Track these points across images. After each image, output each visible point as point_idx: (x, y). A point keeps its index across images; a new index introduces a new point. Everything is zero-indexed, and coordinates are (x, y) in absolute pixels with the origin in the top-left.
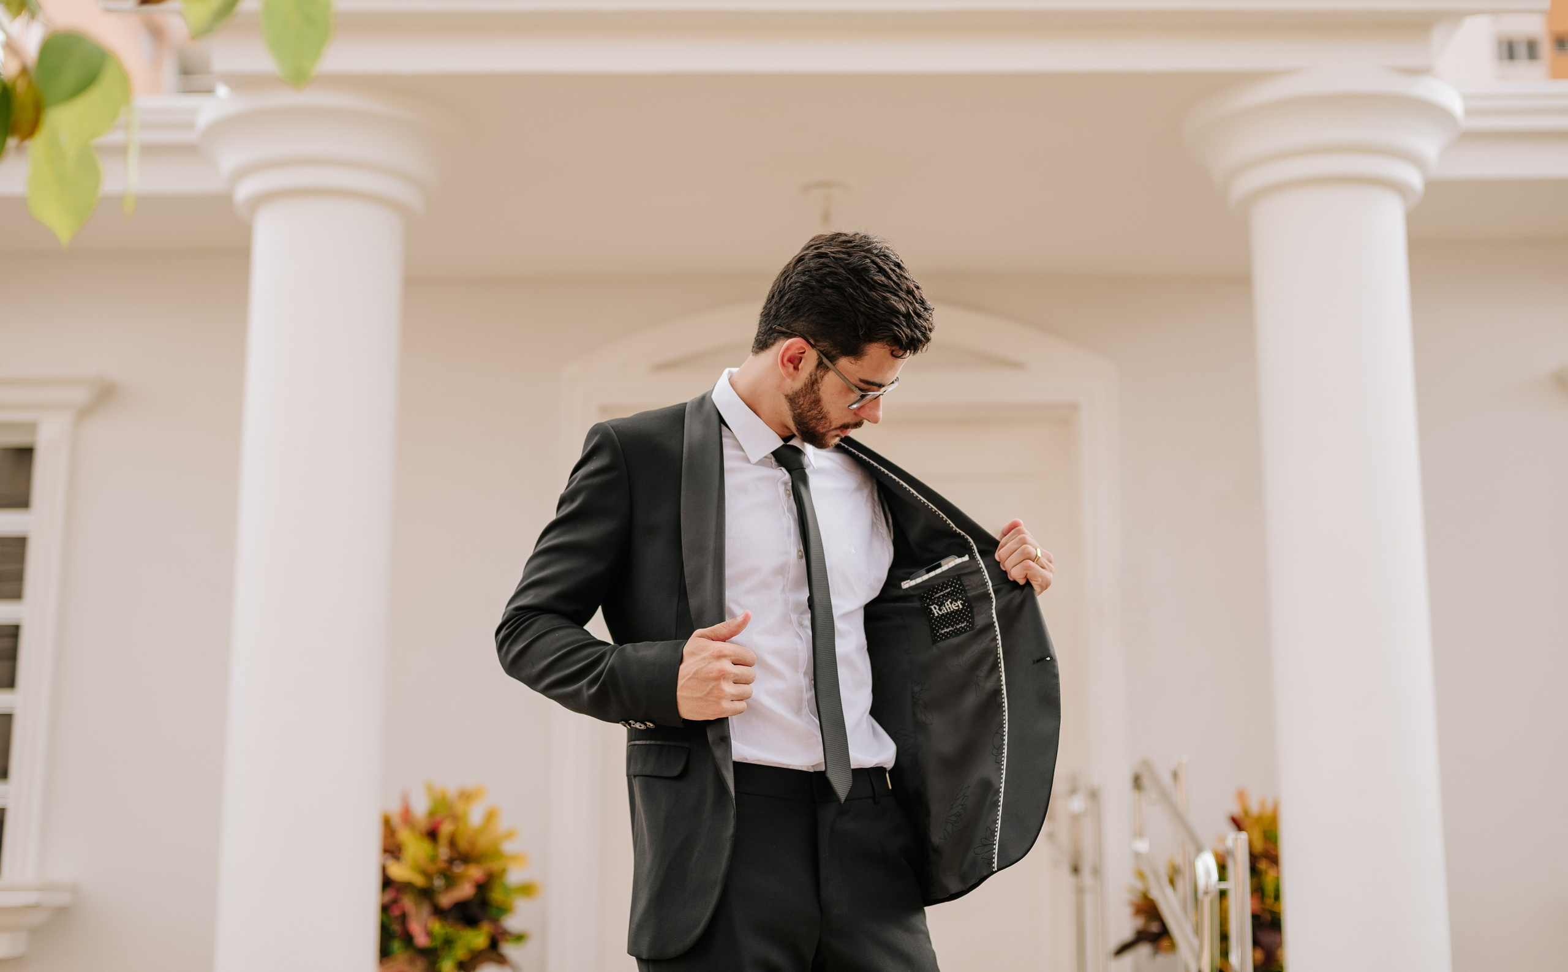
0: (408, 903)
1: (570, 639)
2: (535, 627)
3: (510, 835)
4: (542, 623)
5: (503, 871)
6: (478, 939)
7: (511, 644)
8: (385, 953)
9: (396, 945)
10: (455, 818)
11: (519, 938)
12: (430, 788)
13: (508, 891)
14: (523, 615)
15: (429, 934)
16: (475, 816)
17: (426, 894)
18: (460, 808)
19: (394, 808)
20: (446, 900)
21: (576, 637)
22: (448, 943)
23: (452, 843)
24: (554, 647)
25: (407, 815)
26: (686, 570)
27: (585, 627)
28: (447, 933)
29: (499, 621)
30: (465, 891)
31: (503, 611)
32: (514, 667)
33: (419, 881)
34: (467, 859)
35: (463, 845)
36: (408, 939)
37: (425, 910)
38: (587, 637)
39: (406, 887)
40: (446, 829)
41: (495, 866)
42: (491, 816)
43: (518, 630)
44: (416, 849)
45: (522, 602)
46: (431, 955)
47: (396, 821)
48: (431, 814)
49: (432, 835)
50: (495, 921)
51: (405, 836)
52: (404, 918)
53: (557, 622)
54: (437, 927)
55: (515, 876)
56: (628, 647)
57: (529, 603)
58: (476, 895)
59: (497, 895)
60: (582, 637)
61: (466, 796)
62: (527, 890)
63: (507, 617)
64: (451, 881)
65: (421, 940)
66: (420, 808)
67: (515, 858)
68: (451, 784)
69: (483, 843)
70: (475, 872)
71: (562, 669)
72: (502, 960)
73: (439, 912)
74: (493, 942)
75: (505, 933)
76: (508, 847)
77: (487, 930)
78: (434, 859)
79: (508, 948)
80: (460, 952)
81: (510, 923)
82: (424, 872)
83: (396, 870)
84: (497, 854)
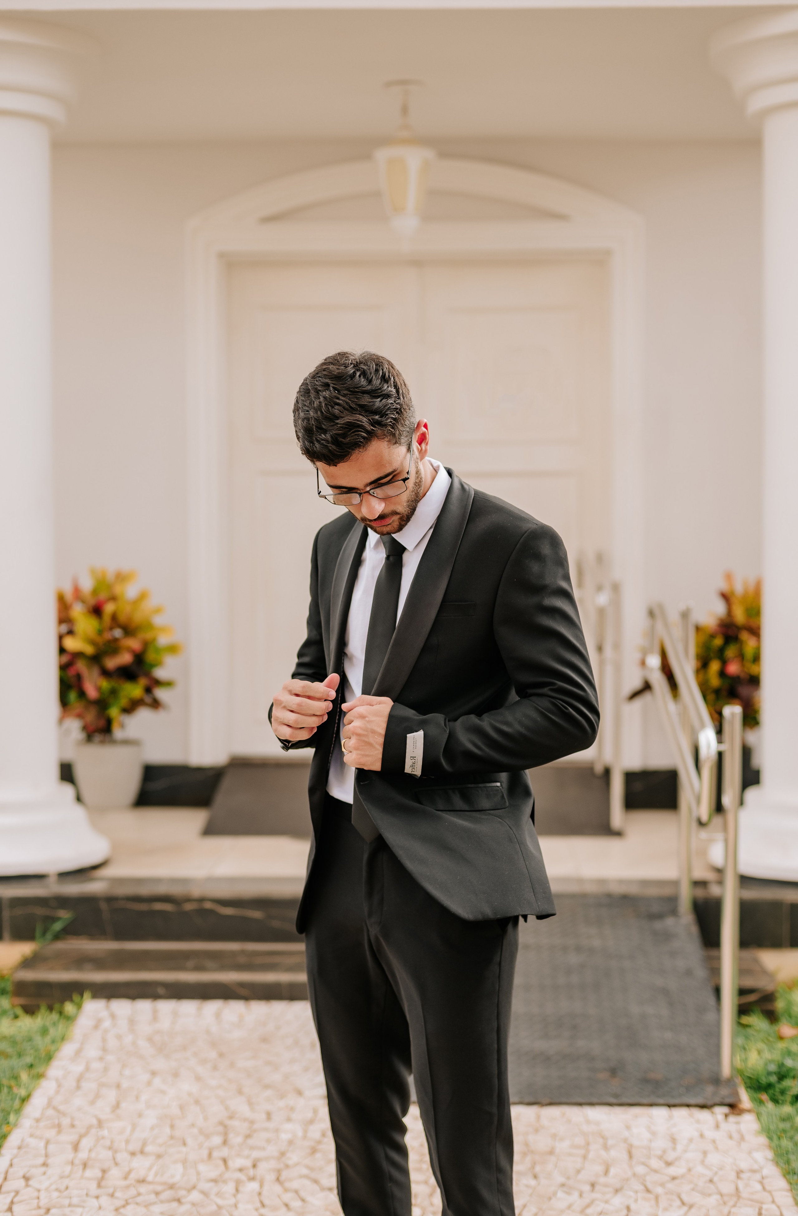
0: (81, 666)
3: (158, 610)
5: (155, 638)
6: (135, 690)
8: (64, 702)
9: (72, 696)
10: (113, 598)
11: (168, 684)
12: (93, 572)
13: (158, 650)
15: (99, 689)
16: (131, 591)
17: (96, 659)
18: (118, 590)
19: (66, 586)
20: (111, 663)
22: (114, 692)
23: (114, 617)
25: (77, 592)
28: (112, 687)
30: (125, 658)
33: (89, 650)
34: (128, 631)
35: (122, 618)
36: (82, 694)
37: (96, 670)
39: (78, 655)
40: (109, 608)
41: (148, 636)
42: (143, 596)
44: (85, 624)
46: (102, 704)
47: (68, 596)
48: (95, 592)
49: (97, 611)
50: (148, 674)
51: (77, 612)
52: (79, 677)
54: (104, 683)
55: (163, 640)
58: (133, 663)
59: (151, 656)
61: (122, 578)
62: (173, 649)
64: (114, 650)
65: (92, 692)
66: (87, 585)
67: (163, 629)
68: (109, 567)
69: (138, 617)
70: (134, 644)
72: (156, 704)
73: (106, 673)
74: (148, 690)
75: (158, 683)
76: (158, 621)
77: (143, 682)
78: (100, 632)
79: (160, 693)
80: (124, 702)
81: (160, 673)
82: (92, 642)
83: (71, 644)
84: (149, 626)
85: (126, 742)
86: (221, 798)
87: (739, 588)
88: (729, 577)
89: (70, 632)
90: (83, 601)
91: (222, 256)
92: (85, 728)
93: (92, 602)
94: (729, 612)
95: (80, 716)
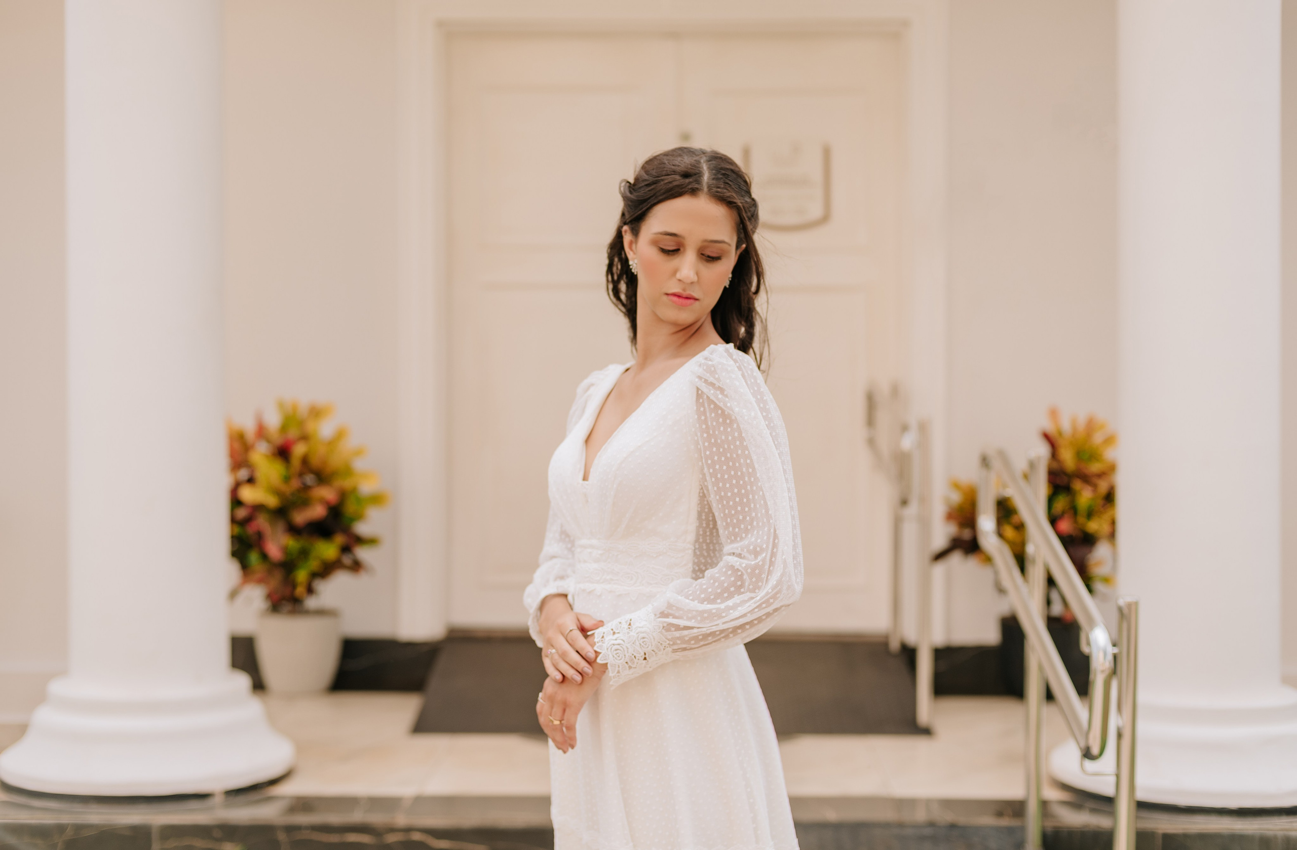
0: (262, 522)
3: (358, 452)
5: (355, 489)
6: (329, 550)
8: (244, 564)
9: (253, 557)
10: (305, 438)
11: (371, 542)
12: (281, 405)
13: (360, 501)
15: (285, 550)
16: (325, 429)
17: (281, 513)
18: (311, 427)
20: (301, 517)
22: (304, 554)
23: (305, 461)
25: (261, 432)
28: (301, 546)
30: (317, 511)
33: (272, 501)
34: (321, 478)
35: (315, 461)
36: (264, 557)
37: (281, 526)
39: (258, 508)
40: (299, 450)
41: (347, 483)
42: (340, 435)
44: (269, 469)
46: (288, 566)
47: (250, 435)
48: (284, 428)
49: (283, 453)
50: (346, 530)
51: (260, 455)
52: (259, 536)
54: (292, 543)
55: (366, 487)
58: (328, 513)
59: (350, 508)
61: (316, 413)
62: (377, 499)
64: (304, 500)
65: (276, 553)
66: (273, 421)
67: (365, 476)
68: (301, 399)
69: (335, 461)
70: (327, 493)
72: (356, 566)
73: (294, 530)
74: (346, 549)
75: (360, 540)
76: (359, 465)
77: (339, 539)
78: (287, 479)
79: (363, 553)
80: (313, 564)
81: (362, 528)
82: (277, 492)
83: (248, 494)
84: (348, 471)
85: (321, 612)
86: (435, 682)
87: (1066, 425)
88: (1054, 414)
89: (251, 481)
90: (268, 441)
91: (441, 24)
92: (269, 596)
93: (278, 440)
94: (1054, 455)
95: (260, 581)
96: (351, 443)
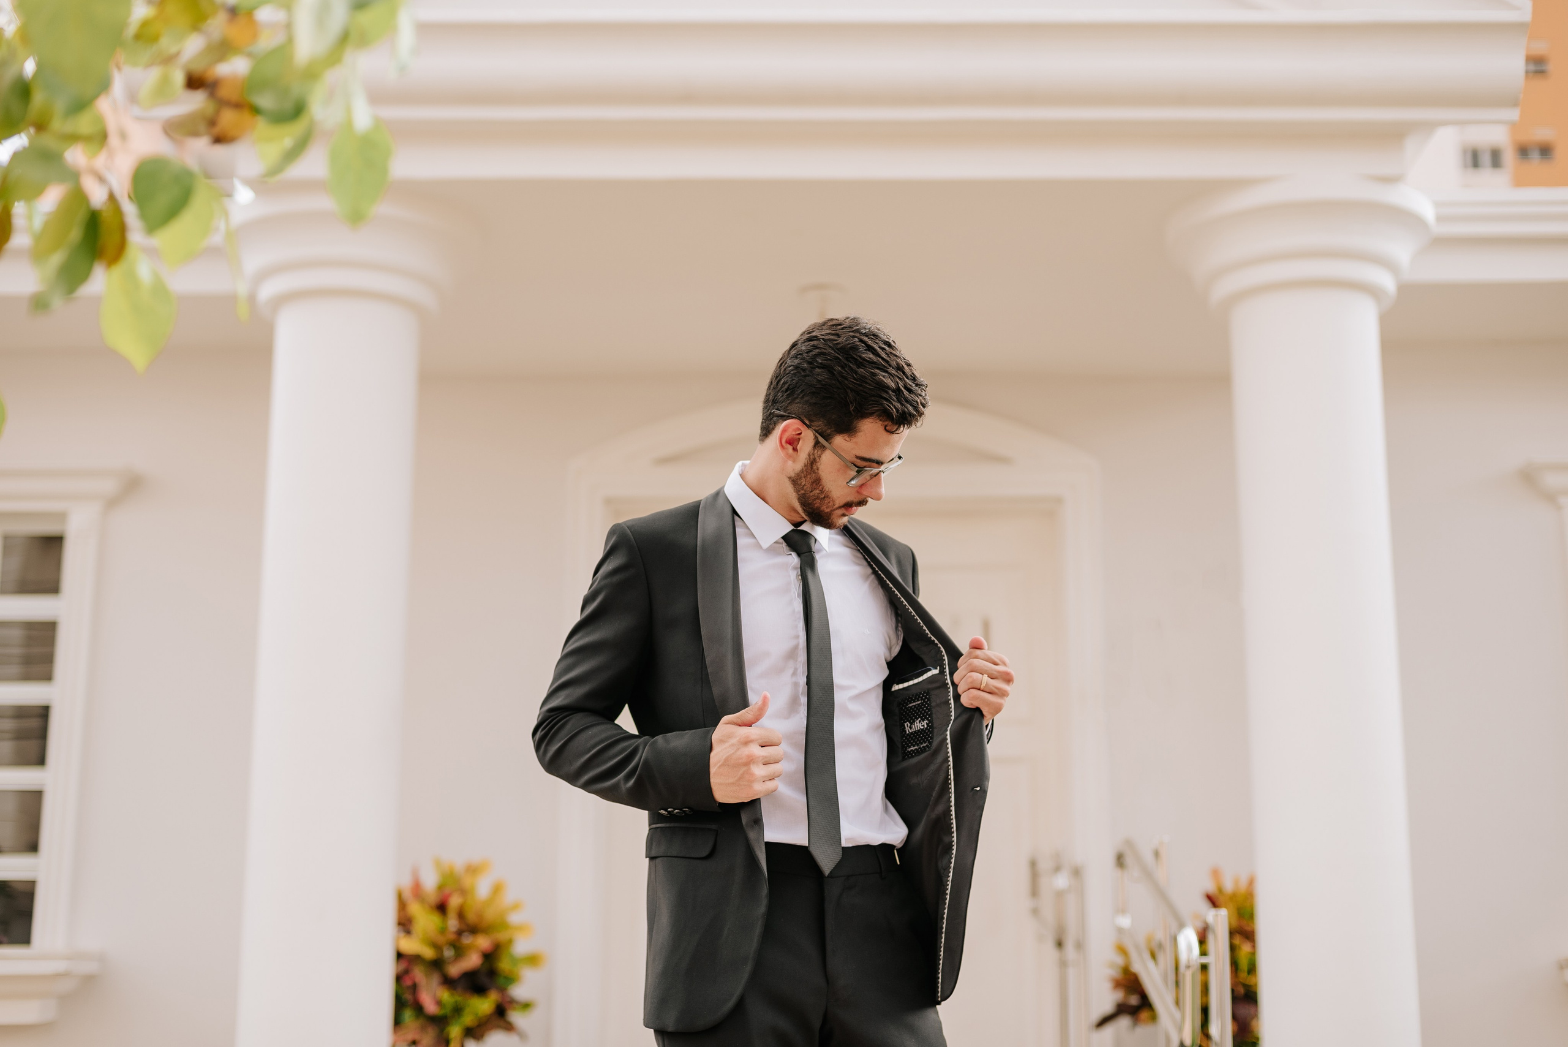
0: (419, 974)
1: (603, 736)
2: (568, 727)
3: (516, 907)
4: (576, 721)
5: (510, 942)
6: (485, 1006)
7: (548, 744)
8: (397, 1022)
9: (408, 1015)
10: (463, 892)
11: (526, 1006)
12: (438, 863)
13: (515, 961)
14: (555, 716)
15: (439, 1003)
16: (482, 889)
17: (437, 965)
18: (467, 882)
19: (406, 882)
20: (455, 970)
21: (609, 733)
22: (458, 1010)
23: (461, 915)
24: (589, 745)
25: (417, 889)
26: (708, 660)
27: (616, 722)
28: (456, 1002)
29: (534, 723)
30: (473, 961)
31: (538, 713)
32: (553, 765)
33: (428, 953)
34: (474, 930)
35: (471, 917)
36: (419, 1009)
37: (435, 979)
38: (620, 731)
39: (416, 959)
40: (454, 902)
41: (502, 936)
42: (497, 889)
43: (553, 731)
44: (426, 921)
45: (555, 703)
46: (439, 1022)
47: (407, 895)
48: (441, 888)
49: (441, 908)
50: (502, 990)
51: (415, 909)
52: (414, 988)
53: (590, 719)
54: (445, 995)
55: (521, 947)
56: (659, 738)
57: (561, 704)
58: (482, 964)
59: (504, 965)
60: (615, 732)
61: (473, 870)
62: (533, 960)
63: (542, 719)
64: (460, 951)
65: (430, 1007)
66: (430, 882)
67: (520, 928)
68: (458, 860)
69: (490, 915)
70: (483, 942)
71: (598, 765)
72: (509, 1027)
73: (449, 982)
74: (500, 1010)
75: (512, 1002)
76: (514, 918)
77: (494, 998)
78: (442, 931)
79: (516, 1017)
80: (468, 1019)
81: (517, 992)
82: (432, 944)
83: (405, 944)
84: (503, 925)
87: (1228, 888)
88: (1216, 874)
89: (409, 934)
90: (425, 899)
91: (609, 501)
93: (436, 899)
96: (509, 897)
